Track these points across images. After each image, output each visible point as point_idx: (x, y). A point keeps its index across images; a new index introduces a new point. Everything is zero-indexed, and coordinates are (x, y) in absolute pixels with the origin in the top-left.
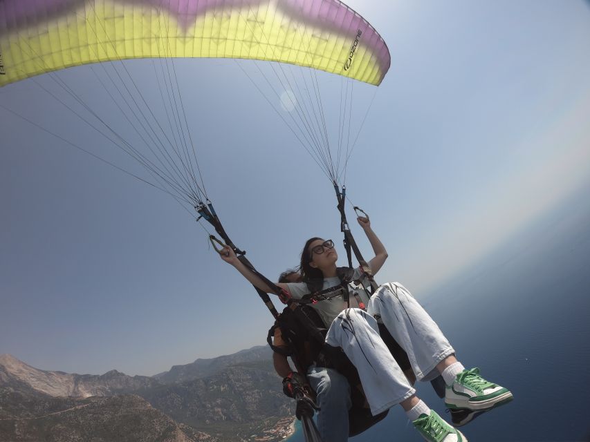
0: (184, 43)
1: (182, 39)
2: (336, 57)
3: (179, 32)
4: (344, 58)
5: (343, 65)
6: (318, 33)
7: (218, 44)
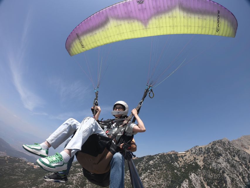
0: (147, 31)
1: (145, 30)
2: (211, 27)
3: (144, 27)
4: (216, 25)
5: (216, 30)
6: (200, 16)
7: (160, 30)
